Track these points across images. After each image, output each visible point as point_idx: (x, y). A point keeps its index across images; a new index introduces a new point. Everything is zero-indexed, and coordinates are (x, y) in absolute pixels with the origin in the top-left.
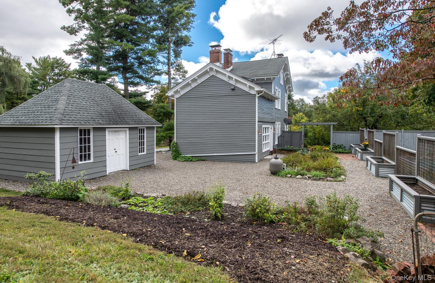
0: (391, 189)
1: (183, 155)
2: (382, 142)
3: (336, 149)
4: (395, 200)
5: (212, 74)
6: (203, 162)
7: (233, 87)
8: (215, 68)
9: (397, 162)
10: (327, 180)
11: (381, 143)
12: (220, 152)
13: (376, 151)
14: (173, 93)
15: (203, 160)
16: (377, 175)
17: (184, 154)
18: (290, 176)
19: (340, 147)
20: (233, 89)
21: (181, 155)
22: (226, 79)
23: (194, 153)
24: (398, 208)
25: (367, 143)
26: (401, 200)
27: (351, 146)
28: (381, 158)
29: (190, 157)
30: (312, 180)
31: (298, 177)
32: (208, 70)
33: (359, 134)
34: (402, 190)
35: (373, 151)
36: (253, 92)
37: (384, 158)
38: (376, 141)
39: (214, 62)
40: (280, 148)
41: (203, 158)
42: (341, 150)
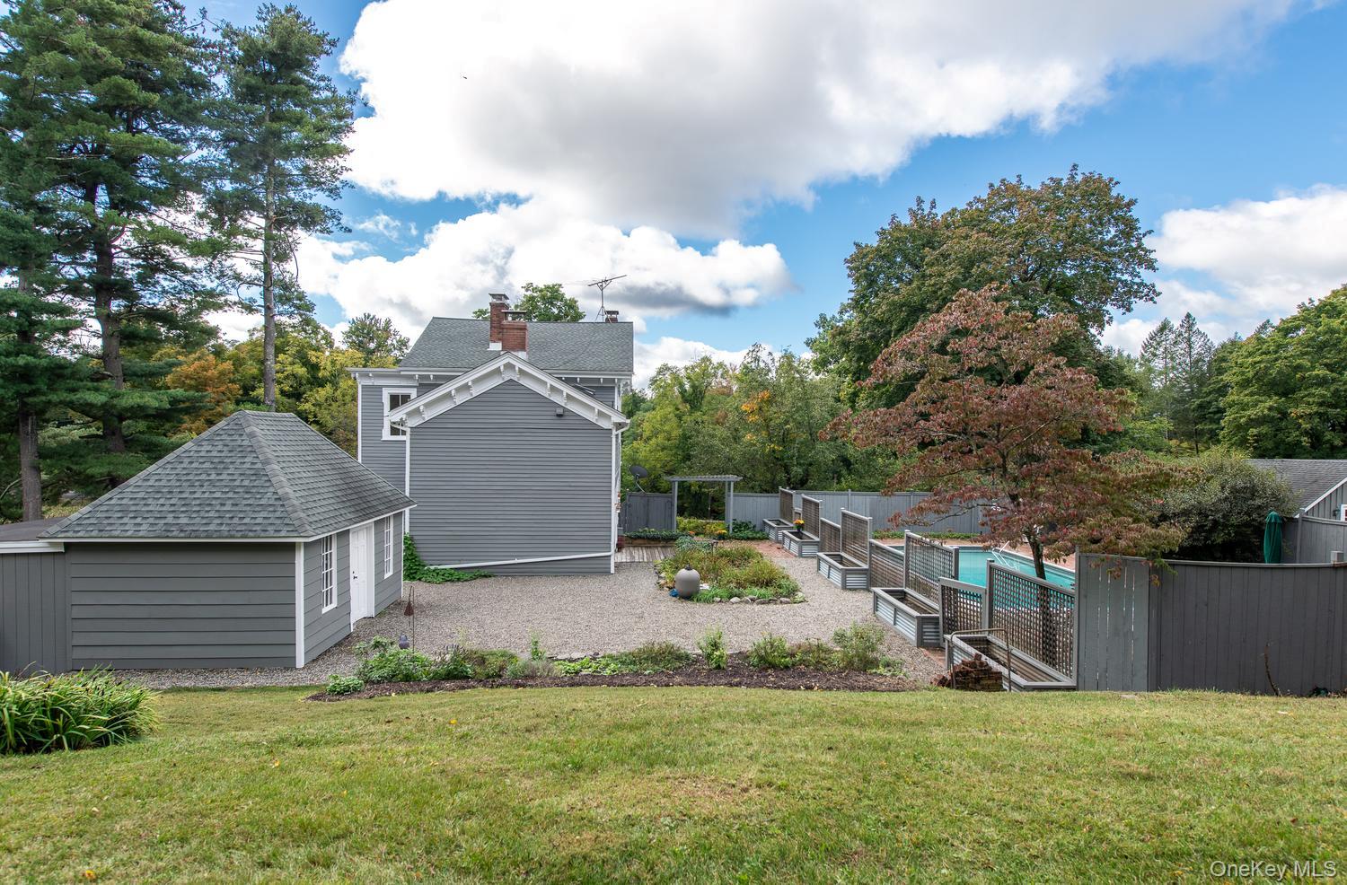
0: (876, 608)
1: (432, 568)
2: (839, 526)
3: (740, 531)
4: (885, 623)
5: (507, 376)
6: (485, 580)
7: (560, 411)
8: (518, 365)
9: (871, 564)
10: (781, 602)
11: (837, 529)
12: (525, 554)
13: (823, 539)
14: (404, 417)
15: (485, 576)
16: (845, 587)
17: (431, 565)
18: (719, 599)
19: (746, 526)
20: (560, 416)
21: (424, 566)
22: (545, 392)
23: (460, 561)
24: (893, 634)
25: (802, 522)
26: (895, 624)
27: (765, 523)
28: (839, 555)
29: (453, 571)
30: (758, 604)
31: (735, 599)
32: (502, 368)
33: (778, 500)
34: (896, 610)
35: (817, 539)
36: (605, 424)
37: (843, 554)
38: (823, 522)
39: (514, 349)
40: (632, 534)
41: (486, 572)
42: (750, 534)
